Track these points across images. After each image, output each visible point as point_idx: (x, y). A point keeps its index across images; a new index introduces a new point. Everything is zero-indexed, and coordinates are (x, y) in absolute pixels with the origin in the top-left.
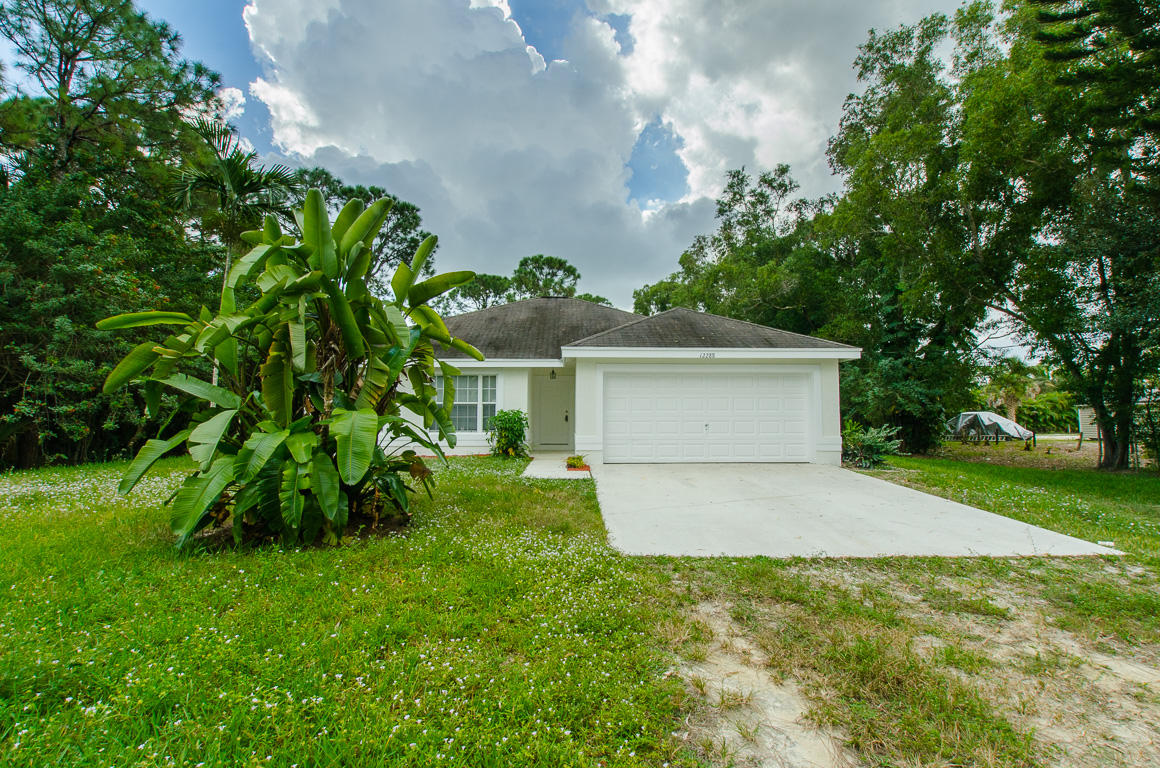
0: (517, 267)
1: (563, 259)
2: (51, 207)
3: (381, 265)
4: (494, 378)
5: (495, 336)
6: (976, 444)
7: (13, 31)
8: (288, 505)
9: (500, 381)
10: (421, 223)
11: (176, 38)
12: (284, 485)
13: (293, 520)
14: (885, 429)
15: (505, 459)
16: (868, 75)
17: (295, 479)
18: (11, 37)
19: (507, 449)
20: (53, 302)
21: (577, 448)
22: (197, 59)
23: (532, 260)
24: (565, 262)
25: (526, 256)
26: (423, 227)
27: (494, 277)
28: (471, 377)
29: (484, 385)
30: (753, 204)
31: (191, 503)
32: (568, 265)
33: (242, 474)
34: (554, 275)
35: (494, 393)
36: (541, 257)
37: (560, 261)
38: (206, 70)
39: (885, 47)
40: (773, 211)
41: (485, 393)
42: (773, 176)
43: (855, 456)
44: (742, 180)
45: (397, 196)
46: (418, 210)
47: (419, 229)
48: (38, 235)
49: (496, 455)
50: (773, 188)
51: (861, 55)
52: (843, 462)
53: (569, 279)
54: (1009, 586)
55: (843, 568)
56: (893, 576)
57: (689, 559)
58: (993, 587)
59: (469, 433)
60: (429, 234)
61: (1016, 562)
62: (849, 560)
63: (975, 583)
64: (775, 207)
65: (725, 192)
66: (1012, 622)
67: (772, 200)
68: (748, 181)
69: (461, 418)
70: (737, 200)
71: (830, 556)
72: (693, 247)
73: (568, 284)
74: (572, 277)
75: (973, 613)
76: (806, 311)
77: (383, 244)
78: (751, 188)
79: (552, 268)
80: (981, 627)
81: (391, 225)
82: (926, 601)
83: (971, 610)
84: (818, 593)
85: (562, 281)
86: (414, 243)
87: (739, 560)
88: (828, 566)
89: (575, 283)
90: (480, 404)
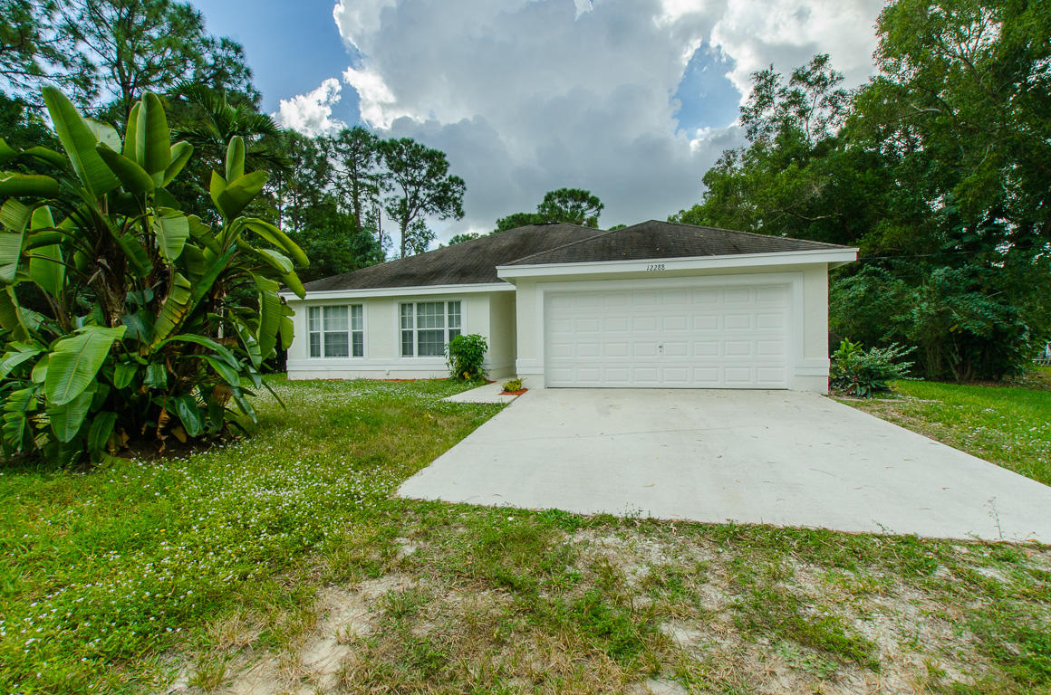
0: (542, 202)
1: (586, 190)
3: (417, 210)
4: (458, 304)
5: (467, 264)
9: (464, 307)
10: (449, 168)
14: (893, 349)
15: (459, 382)
19: (462, 372)
21: (518, 371)
23: (556, 194)
24: (588, 193)
25: (550, 191)
26: (451, 172)
28: (438, 303)
29: (450, 312)
30: (785, 106)
32: (590, 196)
34: (579, 206)
35: (459, 318)
36: (565, 190)
37: (582, 193)
40: (807, 110)
41: (451, 318)
42: (808, 69)
43: (848, 381)
44: (771, 81)
45: (425, 144)
46: (444, 156)
47: (448, 175)
49: (454, 379)
50: (810, 84)
52: (831, 388)
53: (592, 210)
54: (916, 595)
55: (660, 537)
56: (727, 556)
57: (464, 507)
58: (887, 593)
59: (437, 358)
60: (457, 178)
61: (965, 550)
62: (681, 525)
63: (855, 585)
64: (810, 105)
65: (751, 97)
66: (869, 673)
67: (808, 97)
68: (778, 81)
69: (429, 343)
70: (765, 103)
71: (655, 516)
72: (719, 162)
73: (592, 215)
74: (595, 208)
75: (803, 644)
76: (843, 220)
77: (418, 191)
78: (782, 87)
79: (575, 201)
80: (793, 677)
81: (424, 172)
82: (740, 608)
83: (805, 636)
84: (568, 576)
85: (583, 214)
86: (446, 188)
87: (523, 514)
88: (642, 531)
89: (598, 215)
90: (446, 329)
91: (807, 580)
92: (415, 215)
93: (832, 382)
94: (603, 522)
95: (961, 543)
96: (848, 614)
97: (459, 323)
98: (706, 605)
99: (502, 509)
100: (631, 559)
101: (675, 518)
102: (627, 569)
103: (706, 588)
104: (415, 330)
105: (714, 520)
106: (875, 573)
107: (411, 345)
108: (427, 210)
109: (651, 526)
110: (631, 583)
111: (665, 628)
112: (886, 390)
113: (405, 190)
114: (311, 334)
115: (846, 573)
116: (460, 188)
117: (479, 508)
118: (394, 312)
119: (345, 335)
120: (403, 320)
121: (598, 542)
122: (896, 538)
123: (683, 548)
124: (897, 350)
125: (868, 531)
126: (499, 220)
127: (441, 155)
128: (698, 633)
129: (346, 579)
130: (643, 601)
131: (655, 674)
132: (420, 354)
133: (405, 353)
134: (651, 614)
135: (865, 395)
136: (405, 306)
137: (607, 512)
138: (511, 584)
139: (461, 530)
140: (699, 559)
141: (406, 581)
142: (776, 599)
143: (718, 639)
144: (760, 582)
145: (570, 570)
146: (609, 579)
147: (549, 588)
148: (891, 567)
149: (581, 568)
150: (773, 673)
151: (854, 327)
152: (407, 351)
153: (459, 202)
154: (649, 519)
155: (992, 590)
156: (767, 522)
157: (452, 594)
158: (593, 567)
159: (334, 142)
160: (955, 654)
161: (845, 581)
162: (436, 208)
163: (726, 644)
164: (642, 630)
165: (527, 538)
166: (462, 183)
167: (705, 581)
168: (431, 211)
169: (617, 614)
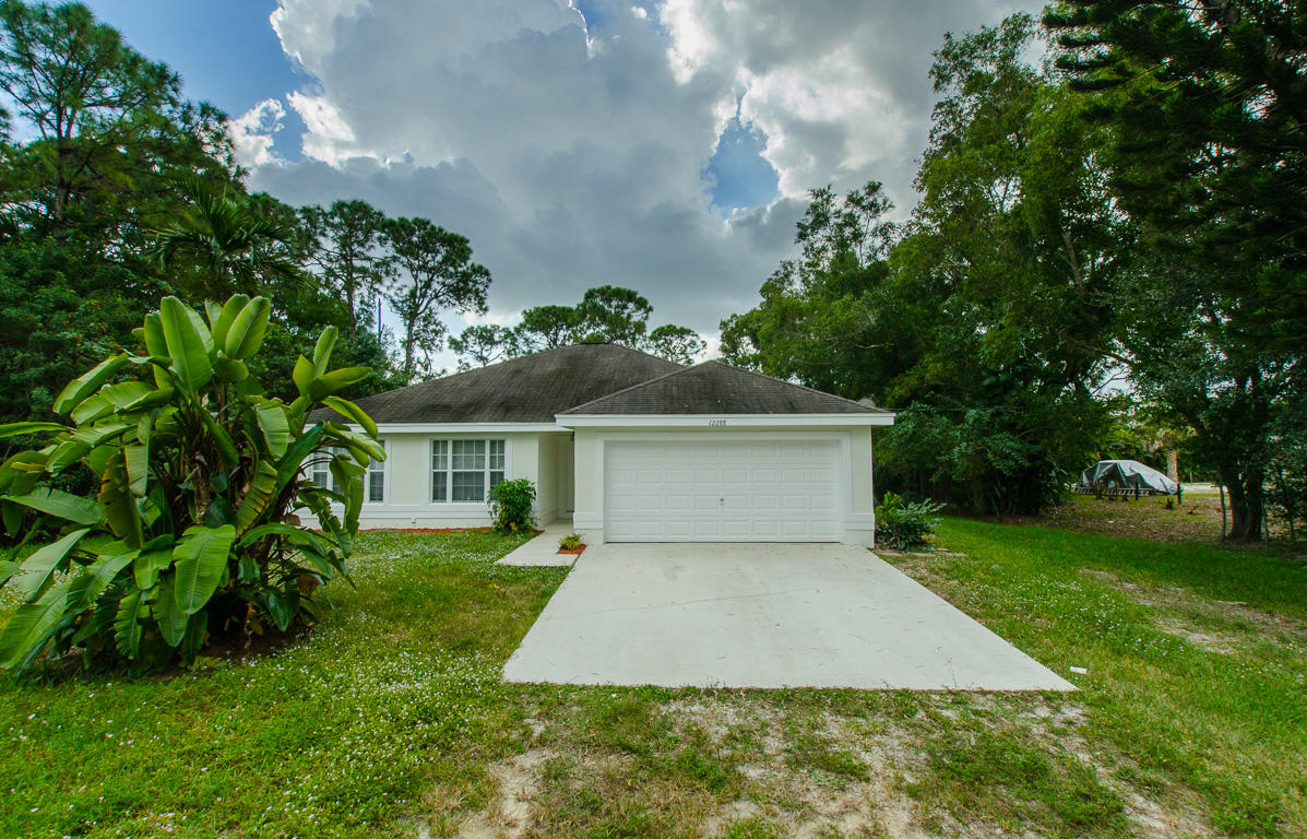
0: (582, 297)
1: (633, 289)
2: (34, 271)
3: (429, 302)
4: (502, 443)
5: (510, 395)
6: (1112, 499)
7: (8, 82)
8: (124, 635)
9: (508, 446)
10: (471, 256)
11: (175, 79)
12: (120, 614)
13: (129, 652)
14: (927, 505)
15: (506, 535)
16: (945, 85)
17: (135, 606)
18: (8, 89)
19: (509, 523)
20: (32, 372)
21: (576, 525)
22: (203, 100)
23: (598, 291)
24: (635, 293)
25: (591, 287)
26: (474, 260)
27: (564, 308)
28: (478, 441)
29: (492, 451)
30: (840, 227)
31: (25, 632)
32: (638, 296)
33: (78, 602)
34: (625, 307)
35: (502, 459)
36: (609, 288)
37: (629, 292)
38: (214, 110)
39: (962, 54)
40: (861, 235)
41: (492, 459)
42: (862, 193)
43: (890, 535)
44: (827, 200)
45: (443, 227)
46: (467, 241)
47: (469, 263)
48: (17, 303)
49: (498, 530)
50: (864, 209)
51: (937, 63)
52: (876, 542)
53: (640, 313)
54: (901, 732)
55: (733, 703)
56: (782, 714)
57: (569, 688)
58: (883, 732)
59: (475, 504)
60: (481, 267)
61: (938, 698)
62: (748, 691)
63: (865, 728)
64: (864, 230)
65: (808, 213)
66: (864, 783)
67: (862, 221)
68: (833, 201)
69: (467, 488)
70: (821, 223)
71: (729, 686)
72: (776, 274)
73: (639, 318)
74: (643, 310)
75: (827, 770)
76: (895, 349)
77: (431, 280)
78: (838, 209)
79: (621, 300)
80: (820, 790)
81: (439, 258)
82: (789, 751)
83: (828, 765)
84: (670, 739)
85: (629, 316)
86: (465, 277)
87: (623, 690)
88: (719, 699)
89: (647, 317)
90: (487, 471)
91: (834, 727)
92: (426, 307)
93: (878, 534)
94: (689, 693)
95: (936, 692)
96: (857, 749)
97: (502, 464)
98: (767, 751)
99: (605, 687)
100: (713, 722)
101: (744, 686)
102: (711, 730)
103: (768, 740)
104: (450, 472)
105: (773, 686)
106: (878, 719)
107: (444, 490)
108: (441, 302)
109: (726, 694)
110: (716, 741)
111: (741, 769)
112: (924, 543)
113: (416, 277)
115: (860, 720)
116: (485, 280)
117: (584, 688)
118: (425, 451)
120: (435, 460)
121: (687, 710)
122: (895, 691)
123: (751, 711)
124: (930, 505)
125: (878, 687)
126: (525, 312)
127: (463, 241)
128: (763, 771)
129: (500, 756)
130: (726, 752)
131: (737, 798)
132: (455, 498)
133: (436, 497)
134: (732, 760)
135: (905, 548)
136: (438, 444)
137: (691, 685)
138: (630, 749)
139: (575, 708)
140: (762, 718)
141: (548, 753)
142: (812, 743)
143: (775, 773)
144: (803, 731)
145: (670, 734)
146: (700, 739)
147: (658, 749)
148: (889, 714)
149: (677, 732)
150: (808, 790)
151: (908, 461)
152: (438, 494)
153: (482, 295)
154: (724, 689)
155: (946, 724)
156: (810, 685)
157: (587, 760)
158: (687, 730)
159: (324, 215)
160: (914, 768)
161: (858, 726)
162: (453, 301)
163: (780, 776)
164: (727, 771)
165: (632, 712)
166: (487, 273)
167: (767, 734)
168: (446, 304)
169: (708, 763)
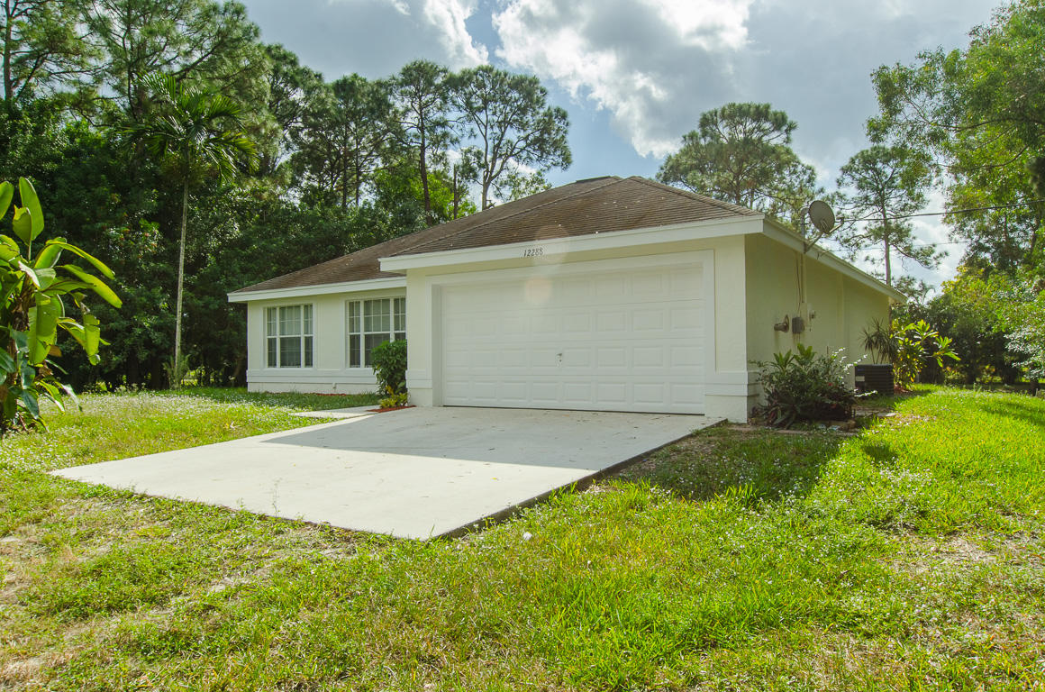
28: (384, 300)
90: (392, 333)
97: (404, 327)
104: (362, 334)
107: (359, 353)
114: (269, 339)
118: (341, 313)
119: (298, 339)
120: (351, 321)
133: (352, 362)
136: (353, 306)
